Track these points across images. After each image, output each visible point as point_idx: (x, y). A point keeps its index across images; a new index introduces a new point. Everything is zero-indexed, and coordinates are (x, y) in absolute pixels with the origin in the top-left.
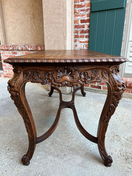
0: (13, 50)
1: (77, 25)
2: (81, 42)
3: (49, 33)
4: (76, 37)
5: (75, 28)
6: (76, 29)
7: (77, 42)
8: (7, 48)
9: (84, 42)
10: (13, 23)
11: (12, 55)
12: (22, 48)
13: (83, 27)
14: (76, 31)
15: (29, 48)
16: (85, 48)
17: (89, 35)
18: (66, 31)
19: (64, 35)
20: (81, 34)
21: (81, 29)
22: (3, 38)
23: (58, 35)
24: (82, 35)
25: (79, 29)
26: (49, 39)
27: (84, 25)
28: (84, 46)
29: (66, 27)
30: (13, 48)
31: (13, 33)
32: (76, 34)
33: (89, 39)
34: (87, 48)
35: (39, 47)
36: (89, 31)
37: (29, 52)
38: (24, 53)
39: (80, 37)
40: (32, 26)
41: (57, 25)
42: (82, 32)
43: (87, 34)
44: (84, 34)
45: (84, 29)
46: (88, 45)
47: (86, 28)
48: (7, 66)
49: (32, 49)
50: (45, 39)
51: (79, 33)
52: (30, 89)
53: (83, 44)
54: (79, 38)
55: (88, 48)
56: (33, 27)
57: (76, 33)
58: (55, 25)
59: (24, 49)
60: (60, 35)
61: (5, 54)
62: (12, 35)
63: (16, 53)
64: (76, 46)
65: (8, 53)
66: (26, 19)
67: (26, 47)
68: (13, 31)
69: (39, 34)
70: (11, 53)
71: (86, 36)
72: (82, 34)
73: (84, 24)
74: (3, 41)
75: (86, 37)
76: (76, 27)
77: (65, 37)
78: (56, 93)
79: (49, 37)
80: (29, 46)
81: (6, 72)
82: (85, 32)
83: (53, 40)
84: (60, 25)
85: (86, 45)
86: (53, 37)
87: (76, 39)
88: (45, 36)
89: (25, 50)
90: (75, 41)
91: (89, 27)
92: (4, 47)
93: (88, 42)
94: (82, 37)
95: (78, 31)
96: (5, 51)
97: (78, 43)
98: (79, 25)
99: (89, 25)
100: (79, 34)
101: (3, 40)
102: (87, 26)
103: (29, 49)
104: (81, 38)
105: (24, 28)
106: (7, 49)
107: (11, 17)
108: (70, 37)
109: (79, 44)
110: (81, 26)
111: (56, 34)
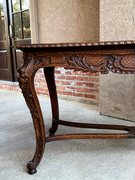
3: (108, 20)
10: (50, 12)
22: (35, 35)
23: (124, 21)
26: (107, 29)
31: (51, 28)
40: (79, 15)
41: (122, 6)
48: (39, 76)
50: (101, 29)
52: (71, 111)
56: (81, 15)
58: (118, 6)
60: (127, 21)
62: (48, 30)
66: (70, 5)
68: (50, 25)
69: (90, 24)
74: (35, 40)
78: (116, 119)
79: (107, 27)
81: (36, 85)
83: (114, 30)
84: (127, 5)
86: (114, 26)
88: (101, 25)
101: (35, 38)
105: (67, 19)
107: (49, 4)
111: (120, 20)
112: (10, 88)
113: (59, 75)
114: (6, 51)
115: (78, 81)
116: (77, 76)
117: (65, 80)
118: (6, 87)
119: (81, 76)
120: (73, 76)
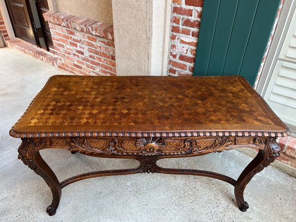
0: (69, 27)
1: (178, 6)
2: (182, 42)
3: (121, 22)
4: (175, 29)
5: (174, 12)
6: (175, 15)
7: (176, 40)
8: (58, 21)
9: (188, 43)
11: (67, 34)
12: (82, 29)
13: (190, 13)
14: (175, 17)
15: (93, 30)
16: (190, 55)
17: (199, 32)
18: (150, 27)
19: (148, 35)
20: (184, 27)
21: (186, 17)
23: (137, 31)
24: (187, 30)
25: (182, 17)
26: (121, 33)
27: (191, 11)
28: (187, 50)
29: (150, 20)
30: (68, 25)
32: (175, 25)
33: (198, 40)
34: (192, 56)
35: (109, 34)
36: (199, 25)
37: (94, 37)
38: (85, 36)
39: (182, 33)
41: (135, 12)
42: (187, 23)
43: (195, 30)
44: (189, 28)
45: (190, 18)
46: (196, 51)
47: (194, 18)
49: (98, 35)
51: (180, 24)
53: (187, 46)
54: (179, 33)
55: (194, 56)
57: (174, 21)
58: (131, 10)
59: (85, 30)
60: (141, 32)
61: (57, 31)
63: (74, 33)
64: (173, 46)
65: (60, 30)
67: (89, 29)
70: (66, 31)
71: (193, 32)
72: (186, 28)
73: (192, 8)
74: (52, 5)
75: (193, 36)
76: (175, 10)
77: (149, 39)
80: (92, 28)
81: (61, 60)
82: (192, 25)
83: (128, 37)
84: (141, 13)
85: (192, 50)
86: (128, 32)
87: (174, 34)
89: (86, 33)
90: (173, 38)
91: (200, 15)
92: (54, 20)
93: (197, 45)
94: (186, 33)
95: (179, 20)
96: (57, 26)
97: (177, 42)
98: (182, 8)
99: (202, 12)
100: (181, 26)
101: (51, 3)
102: (197, 14)
103: (94, 33)
104: (184, 35)
106: (58, 23)
108: (161, 35)
109: (179, 45)
110: (185, 10)
111: (133, 28)
112: (35, 56)
113: (83, 56)
114: (23, 5)
115: (103, 69)
116: (101, 63)
117: (89, 63)
118: (30, 53)
119: (105, 64)
120: (98, 62)
